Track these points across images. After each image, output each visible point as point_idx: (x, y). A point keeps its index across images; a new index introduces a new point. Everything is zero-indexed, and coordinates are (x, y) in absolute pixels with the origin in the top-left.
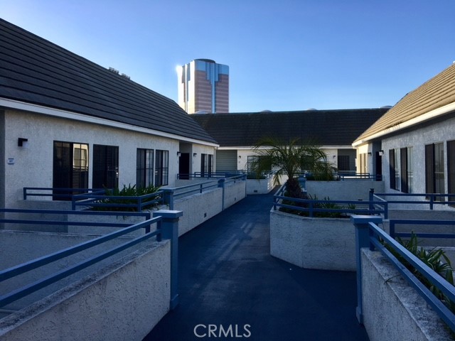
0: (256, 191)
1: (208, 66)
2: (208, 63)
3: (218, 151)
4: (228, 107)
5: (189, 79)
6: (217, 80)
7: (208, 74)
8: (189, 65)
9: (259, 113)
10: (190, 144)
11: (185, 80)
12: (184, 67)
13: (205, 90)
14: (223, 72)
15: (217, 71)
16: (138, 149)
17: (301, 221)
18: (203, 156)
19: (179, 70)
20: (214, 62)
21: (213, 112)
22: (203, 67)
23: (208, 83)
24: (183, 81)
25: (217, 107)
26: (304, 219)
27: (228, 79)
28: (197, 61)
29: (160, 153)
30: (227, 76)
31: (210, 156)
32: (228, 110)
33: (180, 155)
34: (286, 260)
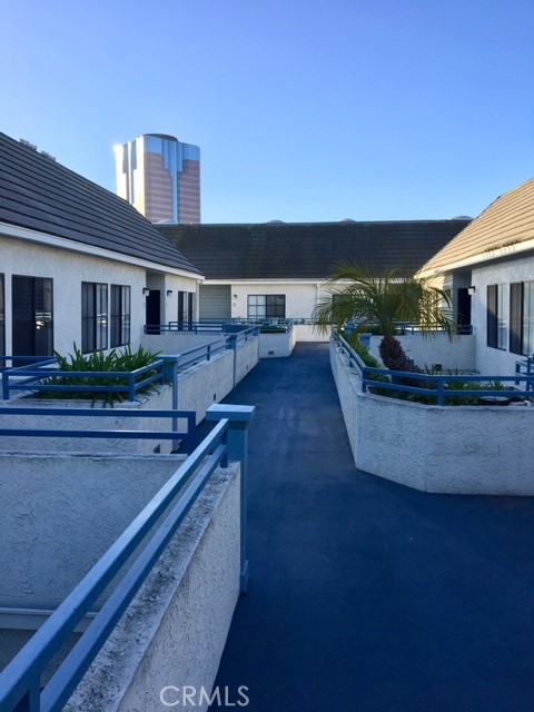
0: (271, 353)
1: (166, 146)
2: (166, 141)
3: (202, 287)
4: (199, 214)
5: (134, 166)
6: (181, 169)
7: (166, 161)
8: (134, 144)
9: (263, 225)
10: (161, 275)
11: (128, 167)
12: (126, 146)
13: (161, 186)
14: (191, 157)
15: (180, 154)
16: (83, 283)
17: (424, 413)
18: (181, 294)
19: (118, 150)
20: (176, 140)
21: (176, 222)
22: (157, 147)
23: (166, 173)
24: (125, 170)
25: (181, 215)
26: (429, 410)
27: (198, 169)
28: (149, 137)
29: (118, 289)
30: (198, 163)
31: (191, 294)
32: (199, 220)
33: (147, 293)
34: (390, 478)
